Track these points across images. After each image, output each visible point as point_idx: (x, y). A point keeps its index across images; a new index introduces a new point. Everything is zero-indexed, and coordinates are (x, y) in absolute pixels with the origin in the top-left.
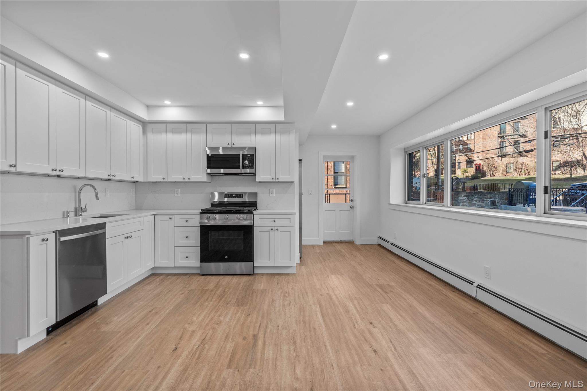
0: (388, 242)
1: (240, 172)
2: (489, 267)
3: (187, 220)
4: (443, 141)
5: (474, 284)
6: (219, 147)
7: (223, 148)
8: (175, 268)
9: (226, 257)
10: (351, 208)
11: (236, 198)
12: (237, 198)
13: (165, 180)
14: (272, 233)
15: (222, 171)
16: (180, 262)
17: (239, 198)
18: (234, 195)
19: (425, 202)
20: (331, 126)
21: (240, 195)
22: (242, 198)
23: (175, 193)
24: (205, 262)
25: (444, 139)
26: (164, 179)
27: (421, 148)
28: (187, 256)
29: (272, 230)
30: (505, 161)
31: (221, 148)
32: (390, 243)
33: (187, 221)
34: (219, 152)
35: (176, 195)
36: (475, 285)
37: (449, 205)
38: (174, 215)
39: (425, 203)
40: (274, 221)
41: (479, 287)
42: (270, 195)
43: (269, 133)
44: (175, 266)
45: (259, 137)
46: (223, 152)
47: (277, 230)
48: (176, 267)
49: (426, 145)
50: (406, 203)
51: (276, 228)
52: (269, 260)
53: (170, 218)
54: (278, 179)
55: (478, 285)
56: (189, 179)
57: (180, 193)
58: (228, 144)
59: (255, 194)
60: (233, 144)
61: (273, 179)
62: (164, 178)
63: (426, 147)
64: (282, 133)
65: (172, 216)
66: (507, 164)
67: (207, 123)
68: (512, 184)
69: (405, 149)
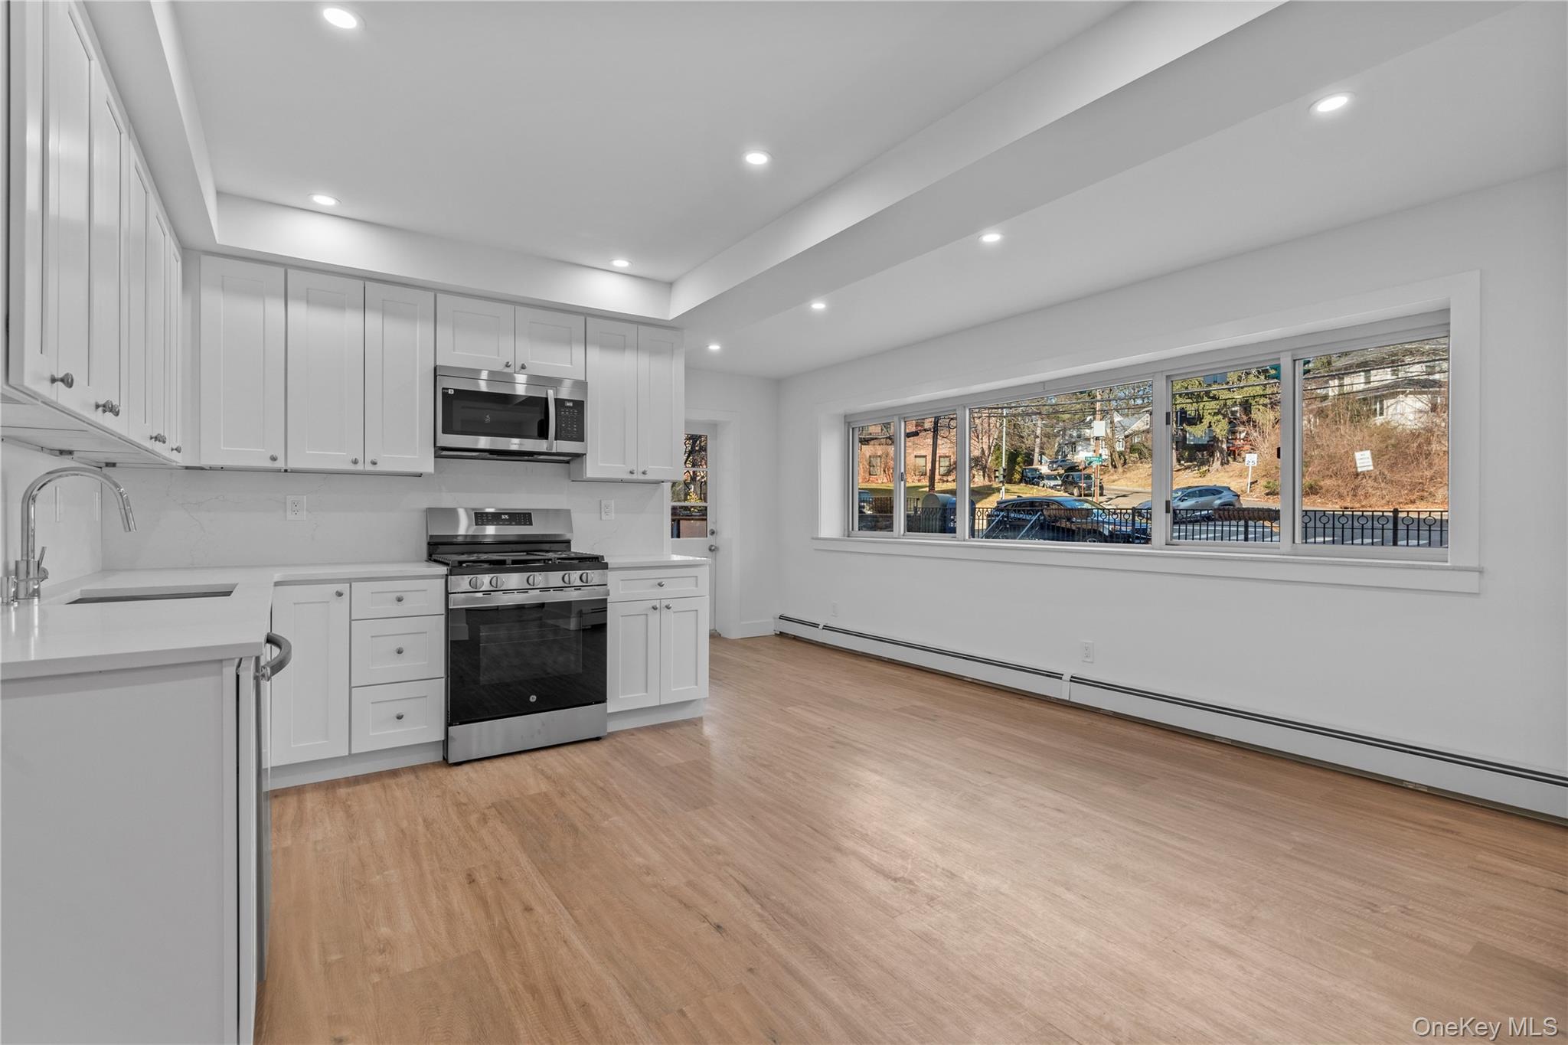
0: (815, 625)
1: (544, 450)
2: (1091, 642)
3: (398, 594)
4: (955, 410)
5: (1063, 677)
6: (479, 371)
7: (491, 373)
8: (352, 757)
9: (533, 698)
10: (710, 550)
11: (510, 524)
12: (516, 524)
13: (280, 464)
14: (654, 617)
15: (484, 442)
16: (371, 734)
17: (521, 525)
18: (503, 517)
19: (902, 532)
20: (708, 346)
21: (524, 518)
22: (531, 524)
23: (285, 511)
24: (460, 724)
25: (958, 405)
26: (274, 459)
27: (896, 419)
28: (399, 712)
29: (655, 608)
30: (867, 450)
31: (484, 375)
32: (821, 627)
33: (400, 600)
34: (478, 385)
35: (290, 516)
36: (1066, 677)
37: (967, 537)
38: (350, 581)
39: (904, 535)
40: (660, 585)
41: (1074, 679)
42: (603, 518)
43: (621, 346)
44: (354, 751)
45: (595, 355)
46: (488, 386)
47: (668, 607)
48: (355, 754)
49: (907, 413)
50: (848, 536)
51: (665, 603)
52: (647, 692)
53: (340, 594)
54: (644, 473)
55: (1072, 677)
56: (374, 463)
57: (307, 510)
58: (507, 366)
59: (564, 515)
60: (523, 365)
61: (631, 473)
62: (274, 454)
63: (904, 418)
64: (655, 351)
65: (344, 588)
66: (870, 457)
67: (436, 290)
68: (918, 499)
69: (845, 416)
